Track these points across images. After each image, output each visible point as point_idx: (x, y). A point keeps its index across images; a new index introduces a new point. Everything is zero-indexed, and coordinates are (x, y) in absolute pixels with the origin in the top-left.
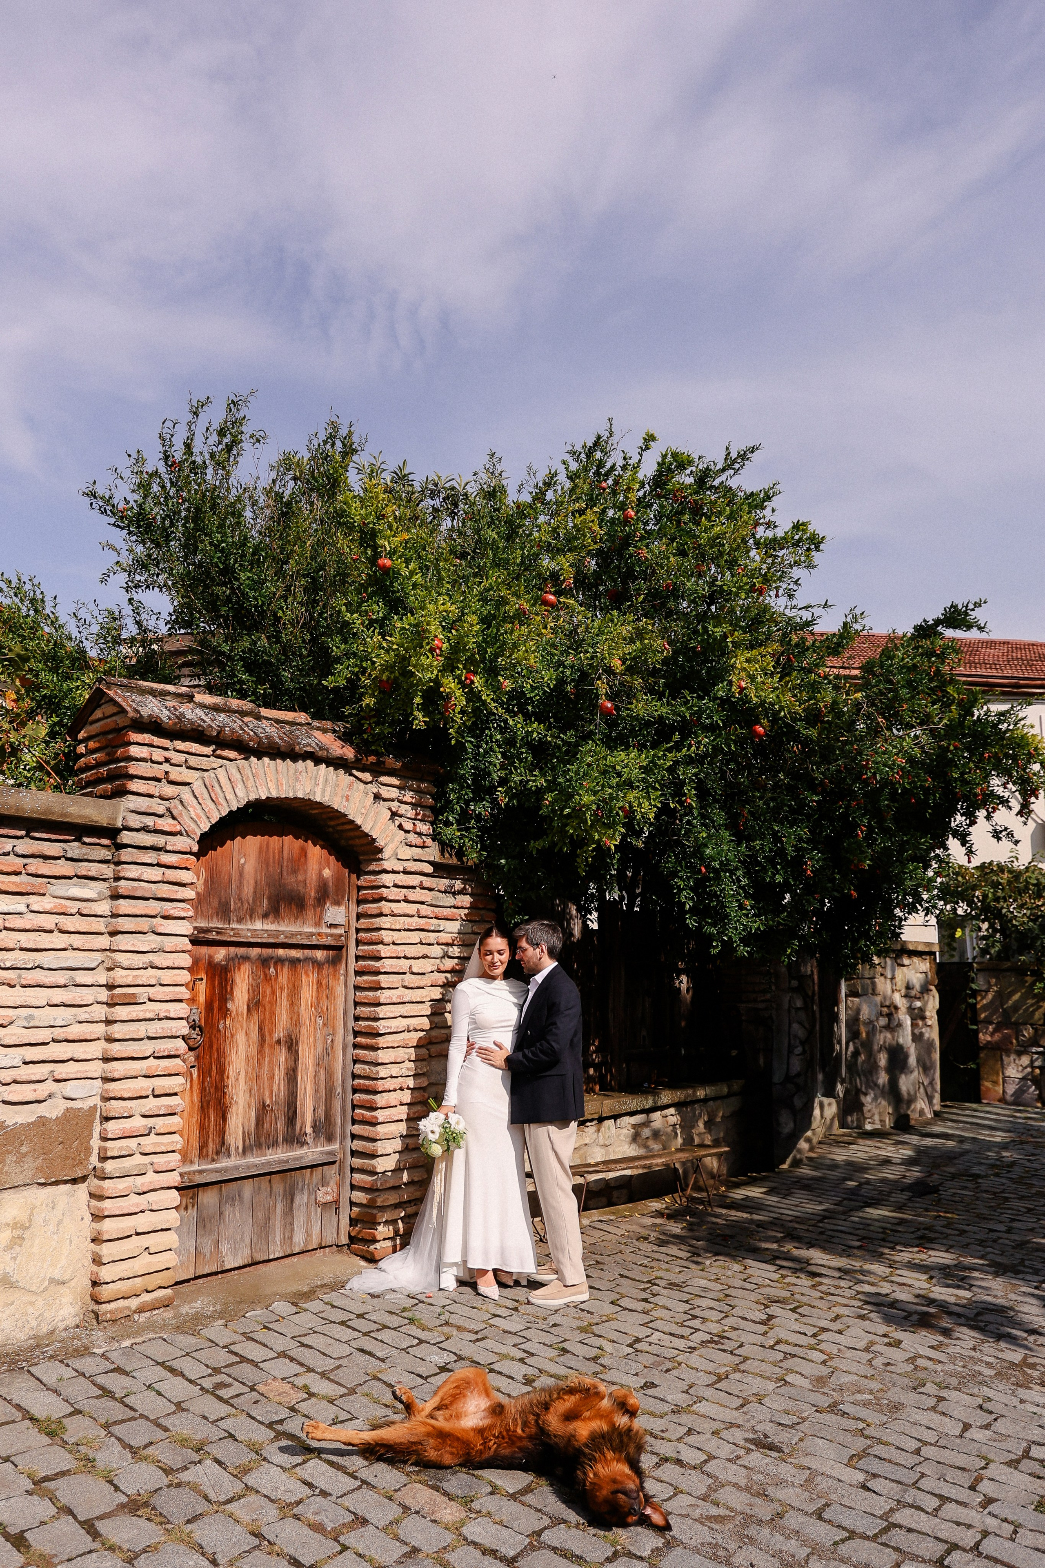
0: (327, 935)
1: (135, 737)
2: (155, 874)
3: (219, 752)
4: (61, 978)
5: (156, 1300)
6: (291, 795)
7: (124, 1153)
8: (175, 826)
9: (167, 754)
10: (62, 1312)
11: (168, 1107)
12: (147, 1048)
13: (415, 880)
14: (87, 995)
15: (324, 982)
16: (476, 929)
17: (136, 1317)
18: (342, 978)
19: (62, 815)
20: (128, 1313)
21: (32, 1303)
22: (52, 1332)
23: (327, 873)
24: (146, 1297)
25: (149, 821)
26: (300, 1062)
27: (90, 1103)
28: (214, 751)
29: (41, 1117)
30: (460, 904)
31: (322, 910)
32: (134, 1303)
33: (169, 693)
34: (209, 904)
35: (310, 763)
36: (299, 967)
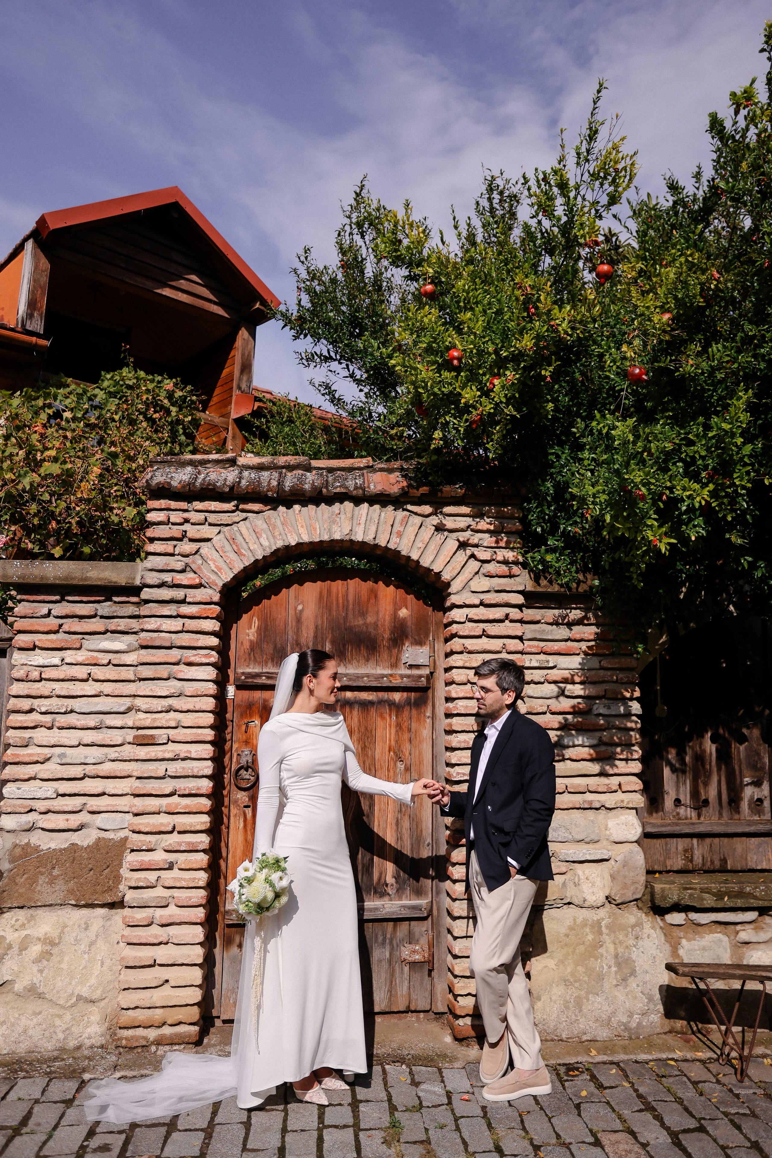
0: (408, 676)
1: (152, 504)
2: (176, 624)
3: (241, 507)
4: (91, 721)
5: (176, 1035)
6: (326, 538)
7: (141, 884)
8: (194, 579)
9: (186, 515)
10: (89, 1030)
11: (189, 843)
12: (168, 786)
13: (498, 613)
14: (117, 737)
15: (405, 725)
16: (604, 663)
17: (153, 1048)
18: (429, 721)
19: (82, 579)
20: (144, 1043)
21: (60, 1016)
22: (79, 1048)
23: (403, 613)
24: (167, 1031)
25: (167, 577)
26: (376, 808)
27: (122, 834)
28: (237, 506)
29: (73, 844)
30: (578, 637)
31: (400, 652)
32: (152, 1034)
33: (209, 461)
34: (262, 650)
35: (348, 505)
36: (373, 712)
